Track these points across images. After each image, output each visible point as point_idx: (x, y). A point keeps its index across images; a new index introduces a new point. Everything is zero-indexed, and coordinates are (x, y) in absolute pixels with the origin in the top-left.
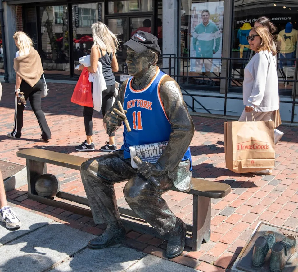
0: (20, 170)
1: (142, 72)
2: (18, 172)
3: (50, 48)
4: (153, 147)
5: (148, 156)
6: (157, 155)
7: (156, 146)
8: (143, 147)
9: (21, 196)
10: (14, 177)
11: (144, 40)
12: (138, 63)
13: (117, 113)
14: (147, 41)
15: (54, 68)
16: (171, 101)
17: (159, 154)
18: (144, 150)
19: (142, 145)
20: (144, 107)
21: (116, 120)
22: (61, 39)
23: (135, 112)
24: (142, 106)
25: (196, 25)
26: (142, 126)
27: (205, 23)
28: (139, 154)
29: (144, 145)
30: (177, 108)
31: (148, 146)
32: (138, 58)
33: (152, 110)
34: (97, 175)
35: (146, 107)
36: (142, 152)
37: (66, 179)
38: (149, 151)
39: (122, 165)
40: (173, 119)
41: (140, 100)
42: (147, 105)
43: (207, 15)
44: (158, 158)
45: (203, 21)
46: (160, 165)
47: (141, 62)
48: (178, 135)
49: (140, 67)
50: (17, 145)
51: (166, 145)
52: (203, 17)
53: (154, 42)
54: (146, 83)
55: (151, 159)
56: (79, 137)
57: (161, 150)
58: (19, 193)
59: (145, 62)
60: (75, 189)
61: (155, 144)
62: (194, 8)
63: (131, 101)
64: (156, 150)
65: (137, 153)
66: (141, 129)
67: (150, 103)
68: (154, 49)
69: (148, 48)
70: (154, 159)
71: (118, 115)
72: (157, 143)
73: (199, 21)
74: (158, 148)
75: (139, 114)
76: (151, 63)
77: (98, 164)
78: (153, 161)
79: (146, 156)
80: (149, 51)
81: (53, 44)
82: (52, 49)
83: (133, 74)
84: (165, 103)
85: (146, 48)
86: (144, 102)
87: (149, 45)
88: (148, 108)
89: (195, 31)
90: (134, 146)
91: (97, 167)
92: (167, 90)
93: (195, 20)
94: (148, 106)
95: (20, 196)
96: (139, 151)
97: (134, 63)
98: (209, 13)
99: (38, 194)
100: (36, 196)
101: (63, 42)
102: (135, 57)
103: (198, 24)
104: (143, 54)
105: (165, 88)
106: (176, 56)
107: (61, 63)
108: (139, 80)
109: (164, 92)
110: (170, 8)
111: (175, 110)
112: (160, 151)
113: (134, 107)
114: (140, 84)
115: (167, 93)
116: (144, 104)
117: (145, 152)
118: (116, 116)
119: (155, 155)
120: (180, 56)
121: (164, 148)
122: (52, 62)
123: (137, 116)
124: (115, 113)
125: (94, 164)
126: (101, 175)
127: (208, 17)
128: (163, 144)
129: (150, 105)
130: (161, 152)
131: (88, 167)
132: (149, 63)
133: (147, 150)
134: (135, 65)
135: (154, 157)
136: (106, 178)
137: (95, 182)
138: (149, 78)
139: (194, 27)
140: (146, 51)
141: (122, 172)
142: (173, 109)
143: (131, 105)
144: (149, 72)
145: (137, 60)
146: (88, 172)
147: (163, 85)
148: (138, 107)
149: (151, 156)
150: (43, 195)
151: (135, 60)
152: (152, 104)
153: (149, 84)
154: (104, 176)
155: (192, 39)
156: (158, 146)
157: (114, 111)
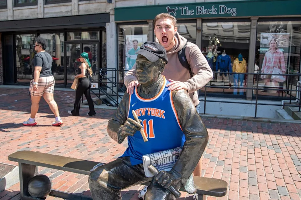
0: (11, 171)
1: (152, 81)
2: (8, 173)
3: (19, 64)
4: (167, 155)
5: (162, 164)
6: (169, 162)
7: (169, 153)
8: (157, 155)
9: (13, 197)
10: (5, 178)
11: (156, 50)
12: (150, 72)
13: (133, 123)
14: (158, 51)
15: (23, 78)
16: (186, 109)
17: (171, 161)
18: (158, 158)
19: (156, 153)
20: (156, 115)
21: (132, 130)
22: (28, 58)
23: (146, 120)
24: (154, 115)
25: (129, 50)
26: (154, 134)
27: (136, 48)
28: (153, 162)
29: (157, 153)
30: (192, 116)
31: (162, 153)
32: (149, 67)
33: (164, 118)
34: (107, 185)
35: (158, 116)
36: (156, 160)
37: (53, 174)
38: (162, 159)
39: (130, 172)
40: (189, 127)
41: (150, 109)
42: (159, 113)
43: (136, 43)
44: (170, 164)
45: (134, 47)
46: (176, 173)
47: (152, 71)
48: (195, 142)
49: (151, 76)
50: (2, 142)
51: (178, 152)
52: (134, 44)
53: (164, 52)
54: (156, 92)
55: (164, 167)
56: (55, 132)
57: (174, 157)
58: (10, 195)
59: (155, 71)
60: (64, 185)
61: (168, 151)
62: (128, 38)
63: (140, 110)
64: (169, 157)
65: (151, 161)
66: (153, 137)
67: (163, 112)
68: (164, 59)
69: (160, 57)
70: (167, 166)
71: (134, 124)
72: (170, 151)
73: (131, 47)
74: (171, 155)
75: (151, 122)
76: (160, 72)
77: (108, 174)
78: (166, 168)
79: (159, 164)
80: (160, 61)
81: (21, 61)
82: (21, 65)
83: (144, 82)
84: (179, 111)
85: (158, 57)
86: (155, 110)
87: (161, 55)
88: (160, 116)
89: (129, 53)
90: (148, 155)
91: (107, 177)
92: (181, 99)
93: (129, 46)
94: (161, 114)
95: (11, 198)
96: (154, 160)
97: (146, 72)
98: (138, 42)
99: (31, 195)
100: (29, 197)
101: (30, 60)
102: (146, 66)
103: (130, 49)
104: (154, 64)
105: (179, 96)
106: (116, 69)
107: (29, 74)
108: (149, 88)
109: (178, 101)
110: (112, 37)
111: (190, 118)
112: (172, 158)
113: (145, 115)
114: (149, 92)
115: (181, 101)
116: (156, 113)
117: (159, 160)
118: (132, 126)
119: (168, 162)
120: (118, 69)
121: (176, 155)
122: (21, 74)
123: (149, 124)
124: (130, 123)
125: (104, 175)
126: (111, 185)
127: (137, 44)
128: (176, 151)
129: (162, 113)
130: (174, 159)
131: (98, 178)
132: (159, 73)
133: (160, 158)
134: (146, 74)
135: (167, 164)
136: (115, 187)
137: (105, 193)
138: (159, 87)
139: (128, 50)
140: (158, 61)
141: (130, 179)
142: (188, 117)
143: (141, 113)
144: (159, 81)
145: (148, 69)
146: (99, 183)
147: (176, 94)
148: (150, 115)
149: (164, 163)
150: (36, 197)
151: (147, 69)
152: (164, 112)
153: (159, 92)
154: (114, 185)
155: (126, 58)
156: (172, 153)
157: (129, 121)
